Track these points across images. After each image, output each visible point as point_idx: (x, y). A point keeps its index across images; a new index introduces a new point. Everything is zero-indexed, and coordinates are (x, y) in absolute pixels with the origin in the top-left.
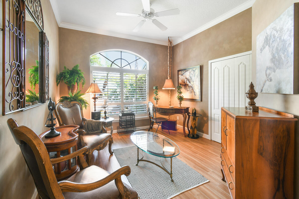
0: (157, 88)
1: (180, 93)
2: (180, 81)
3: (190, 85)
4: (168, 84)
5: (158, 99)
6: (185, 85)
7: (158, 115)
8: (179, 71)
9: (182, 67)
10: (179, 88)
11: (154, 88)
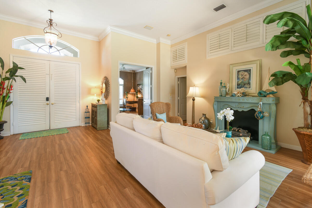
0: (127, 93)
1: (137, 95)
2: (138, 89)
3: (141, 91)
4: (132, 91)
5: (128, 98)
6: (140, 91)
7: (128, 105)
8: (137, 85)
9: (139, 83)
10: (137, 93)
11: (126, 92)
